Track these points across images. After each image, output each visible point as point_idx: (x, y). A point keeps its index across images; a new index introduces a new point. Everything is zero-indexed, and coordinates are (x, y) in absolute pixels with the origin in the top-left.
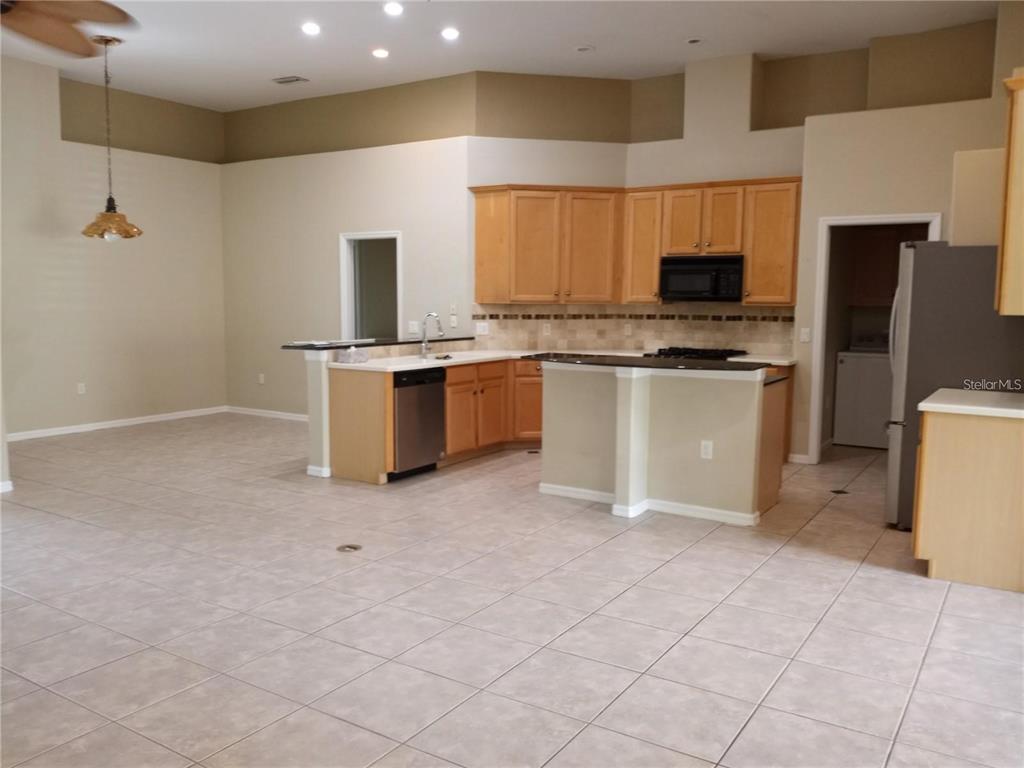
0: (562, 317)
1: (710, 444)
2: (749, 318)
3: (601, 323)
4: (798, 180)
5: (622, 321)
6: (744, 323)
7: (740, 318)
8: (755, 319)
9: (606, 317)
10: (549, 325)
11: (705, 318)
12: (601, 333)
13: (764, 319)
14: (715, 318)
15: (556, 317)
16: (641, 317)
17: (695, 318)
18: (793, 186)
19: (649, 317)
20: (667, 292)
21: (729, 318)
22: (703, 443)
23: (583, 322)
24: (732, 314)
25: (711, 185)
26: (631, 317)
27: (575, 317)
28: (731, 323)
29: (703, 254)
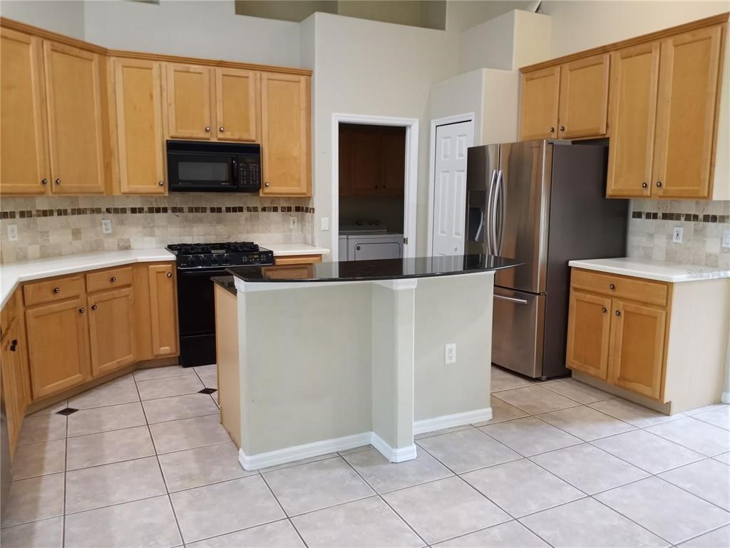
0: (29, 214)
1: (454, 346)
2: (249, 209)
3: (75, 220)
4: (309, 74)
5: (98, 217)
6: (245, 214)
7: (241, 209)
8: (255, 209)
9: (79, 212)
10: (15, 227)
11: (204, 210)
13: (264, 209)
14: (213, 210)
15: (22, 214)
16: (124, 211)
17: (191, 210)
18: (303, 79)
19: (134, 211)
20: (175, 183)
21: (228, 210)
22: (448, 346)
23: (55, 219)
24: (232, 206)
26: (108, 211)
27: (45, 213)
28: (232, 214)
29: (214, 140)
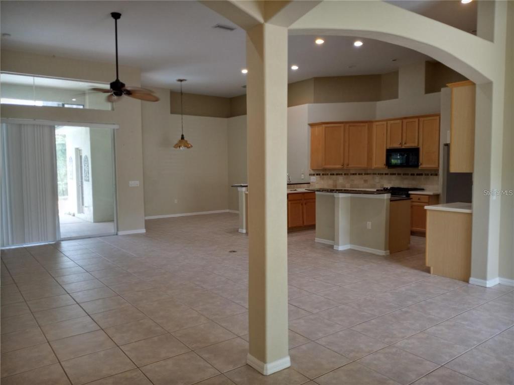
0: (348, 174)
1: (370, 223)
2: (426, 175)
3: (366, 177)
4: (439, 115)
5: (375, 176)
6: (424, 176)
7: (422, 174)
8: (428, 175)
9: (367, 174)
10: (342, 178)
11: (408, 174)
12: (366, 181)
13: (431, 175)
14: (412, 175)
15: (345, 174)
16: (383, 174)
17: (404, 174)
18: (438, 117)
19: (386, 174)
20: (389, 164)
21: (417, 175)
22: (368, 223)
23: (357, 176)
24: (419, 173)
25: (406, 118)
26: (378, 174)
27: (353, 174)
28: (418, 177)
29: (403, 147)
